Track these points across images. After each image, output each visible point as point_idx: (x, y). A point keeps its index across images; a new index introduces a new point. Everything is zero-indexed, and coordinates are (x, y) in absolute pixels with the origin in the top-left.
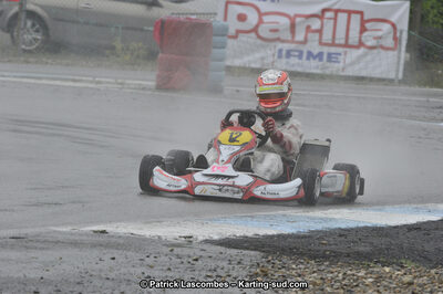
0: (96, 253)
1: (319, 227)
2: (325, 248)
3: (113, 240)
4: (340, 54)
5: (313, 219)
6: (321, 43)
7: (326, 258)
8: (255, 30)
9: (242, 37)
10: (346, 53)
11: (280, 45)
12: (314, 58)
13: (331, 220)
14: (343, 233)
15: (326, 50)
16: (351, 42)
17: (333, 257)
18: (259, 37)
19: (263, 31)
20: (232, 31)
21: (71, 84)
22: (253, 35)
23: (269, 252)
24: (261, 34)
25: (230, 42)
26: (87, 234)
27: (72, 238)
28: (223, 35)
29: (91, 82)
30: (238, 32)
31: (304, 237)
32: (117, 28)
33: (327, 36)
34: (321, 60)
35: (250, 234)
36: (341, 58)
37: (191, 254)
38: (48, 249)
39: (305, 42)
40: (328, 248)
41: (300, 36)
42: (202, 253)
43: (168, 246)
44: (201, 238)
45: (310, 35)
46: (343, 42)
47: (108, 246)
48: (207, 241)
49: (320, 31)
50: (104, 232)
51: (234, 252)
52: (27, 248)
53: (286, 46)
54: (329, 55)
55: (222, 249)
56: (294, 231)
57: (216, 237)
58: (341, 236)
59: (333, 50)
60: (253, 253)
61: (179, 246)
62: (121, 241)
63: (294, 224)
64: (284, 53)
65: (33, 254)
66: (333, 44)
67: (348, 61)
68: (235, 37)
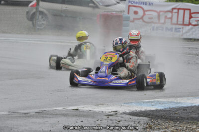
0: (74, 119)
1: (174, 106)
2: (176, 116)
3: (82, 113)
4: (180, 28)
5: (171, 102)
6: (172, 24)
7: (177, 120)
8: (142, 18)
9: (136, 22)
10: (183, 28)
11: (153, 25)
12: (169, 30)
13: (179, 103)
14: (185, 109)
15: (174, 27)
16: (185, 23)
17: (181, 120)
18: (144, 21)
19: (146, 18)
20: (131, 19)
21: (60, 44)
22: (141, 20)
23: (151, 117)
24: (145, 20)
25: (131, 24)
26: (69, 111)
27: (63, 112)
28: (128, 21)
29: (69, 42)
30: (134, 19)
31: (168, 111)
32: (80, 18)
33: (174, 20)
34: (172, 31)
35: (143, 110)
36: (181, 30)
37: (117, 119)
38: (52, 117)
39: (165, 23)
40: (178, 115)
41: (162, 21)
42: (122, 119)
43: (106, 115)
44: (121, 112)
45: (167, 20)
46: (182, 23)
47: (79, 116)
48: (124, 113)
49: (171, 18)
50: (77, 110)
51: (136, 118)
52: (43, 117)
53: (156, 25)
54: (176, 29)
55: (131, 117)
56: (163, 108)
57: (128, 111)
58: (184, 110)
59: (177, 26)
60: (144, 118)
61: (111, 115)
62: (85, 114)
63: (163, 105)
64: (155, 28)
65: (46, 120)
66: (177, 24)
67: (184, 31)
68: (133, 21)
